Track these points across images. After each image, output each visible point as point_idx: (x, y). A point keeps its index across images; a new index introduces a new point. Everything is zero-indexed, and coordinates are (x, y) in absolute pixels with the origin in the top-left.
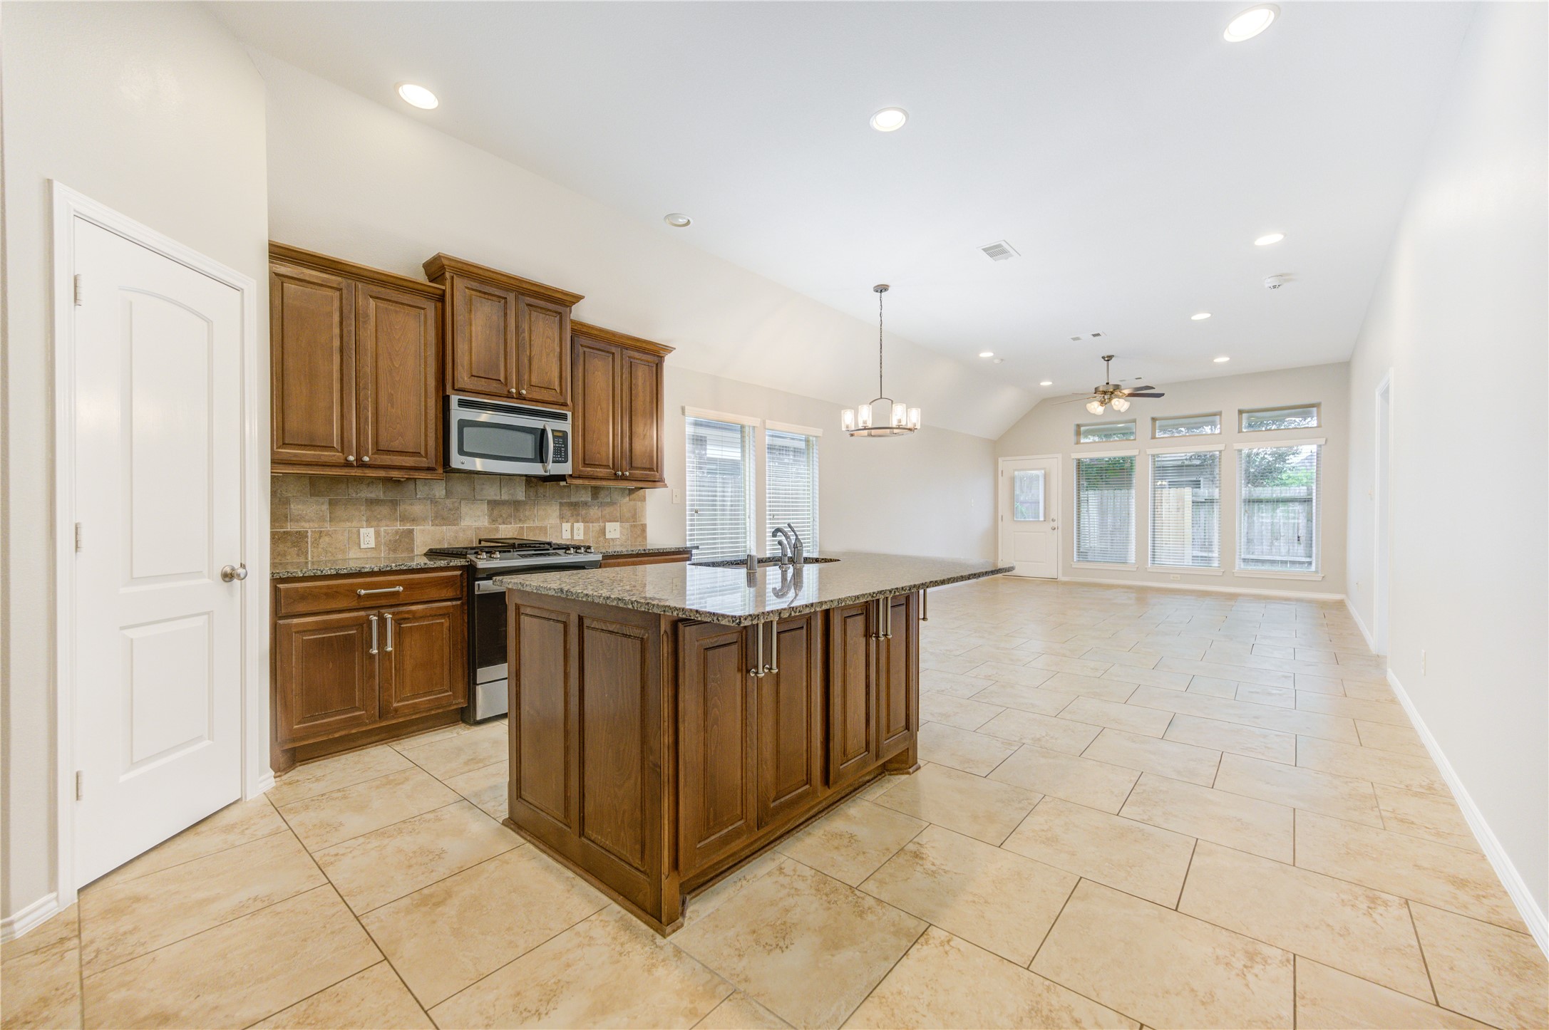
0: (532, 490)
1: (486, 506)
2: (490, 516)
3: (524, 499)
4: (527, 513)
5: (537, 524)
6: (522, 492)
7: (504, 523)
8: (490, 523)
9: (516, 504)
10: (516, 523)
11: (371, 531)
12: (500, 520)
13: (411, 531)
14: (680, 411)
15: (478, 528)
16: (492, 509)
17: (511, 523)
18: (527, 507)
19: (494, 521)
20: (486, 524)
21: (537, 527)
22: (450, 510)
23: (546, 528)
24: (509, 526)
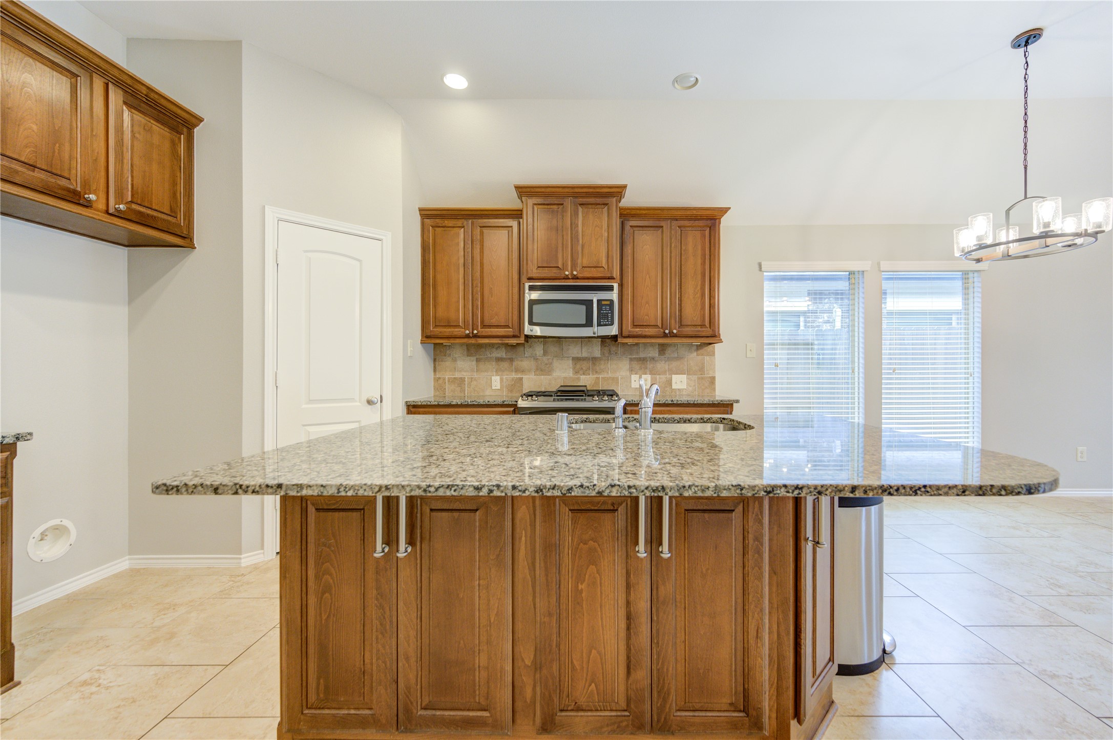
0: (606, 348)
1: (571, 362)
2: (574, 369)
3: (600, 356)
4: (602, 367)
5: (610, 375)
6: (598, 350)
7: (584, 374)
8: (574, 374)
9: (594, 360)
10: (593, 374)
11: (498, 378)
12: (581, 372)
13: (521, 379)
14: (757, 267)
15: (565, 378)
16: (575, 364)
17: (589, 374)
18: (602, 362)
19: (576, 372)
20: (571, 375)
21: (610, 377)
22: (546, 364)
23: (617, 379)
24: (588, 376)
